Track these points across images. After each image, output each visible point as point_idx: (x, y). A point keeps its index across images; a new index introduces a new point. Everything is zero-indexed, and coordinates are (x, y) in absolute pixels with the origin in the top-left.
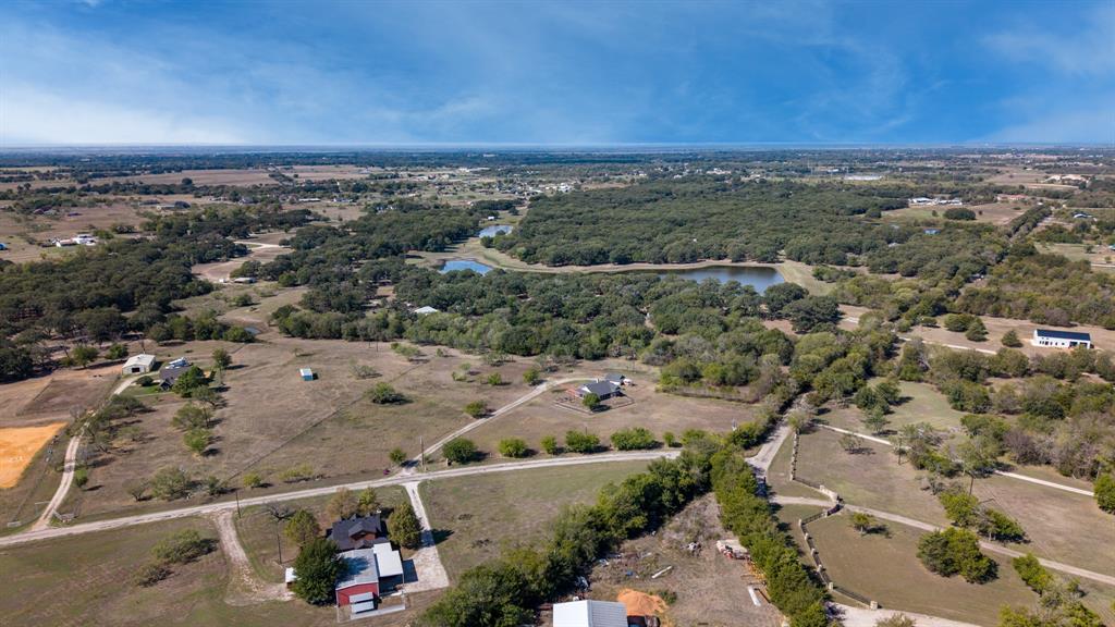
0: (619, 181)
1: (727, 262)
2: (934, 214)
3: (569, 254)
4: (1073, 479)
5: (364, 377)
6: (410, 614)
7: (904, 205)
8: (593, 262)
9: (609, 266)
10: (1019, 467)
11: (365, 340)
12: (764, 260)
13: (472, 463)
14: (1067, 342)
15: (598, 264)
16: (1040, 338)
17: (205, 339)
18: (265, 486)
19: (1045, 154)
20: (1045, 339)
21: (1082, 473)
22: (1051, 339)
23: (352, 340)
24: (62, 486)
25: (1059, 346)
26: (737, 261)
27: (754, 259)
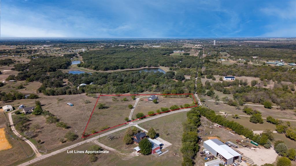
0: (98, 48)
1: (147, 67)
2: (181, 54)
3: (108, 67)
4: (256, 104)
5: (87, 103)
6: (171, 152)
7: (173, 52)
8: (115, 69)
9: (119, 70)
10: (246, 103)
11: (74, 94)
12: (156, 66)
13: (144, 119)
14: (231, 79)
15: (116, 69)
16: (226, 79)
17: (20, 99)
18: (97, 132)
19: (189, 40)
20: (227, 79)
21: (257, 102)
22: (228, 79)
23: (69, 95)
24: (30, 145)
25: (229, 80)
26: (150, 67)
27: (153, 66)
